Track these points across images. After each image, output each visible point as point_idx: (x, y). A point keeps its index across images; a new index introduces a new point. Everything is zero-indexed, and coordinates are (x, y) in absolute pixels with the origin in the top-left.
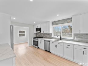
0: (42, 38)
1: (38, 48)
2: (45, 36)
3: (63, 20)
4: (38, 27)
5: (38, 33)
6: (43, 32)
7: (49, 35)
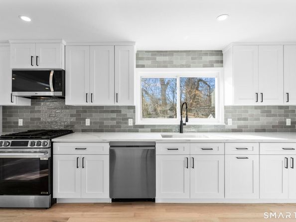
0: (71, 132)
1: (53, 202)
2: (88, 122)
3: (188, 52)
4: (42, 66)
5: (28, 103)
6: (89, 96)
7: (114, 115)
